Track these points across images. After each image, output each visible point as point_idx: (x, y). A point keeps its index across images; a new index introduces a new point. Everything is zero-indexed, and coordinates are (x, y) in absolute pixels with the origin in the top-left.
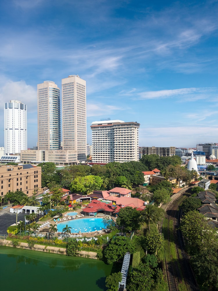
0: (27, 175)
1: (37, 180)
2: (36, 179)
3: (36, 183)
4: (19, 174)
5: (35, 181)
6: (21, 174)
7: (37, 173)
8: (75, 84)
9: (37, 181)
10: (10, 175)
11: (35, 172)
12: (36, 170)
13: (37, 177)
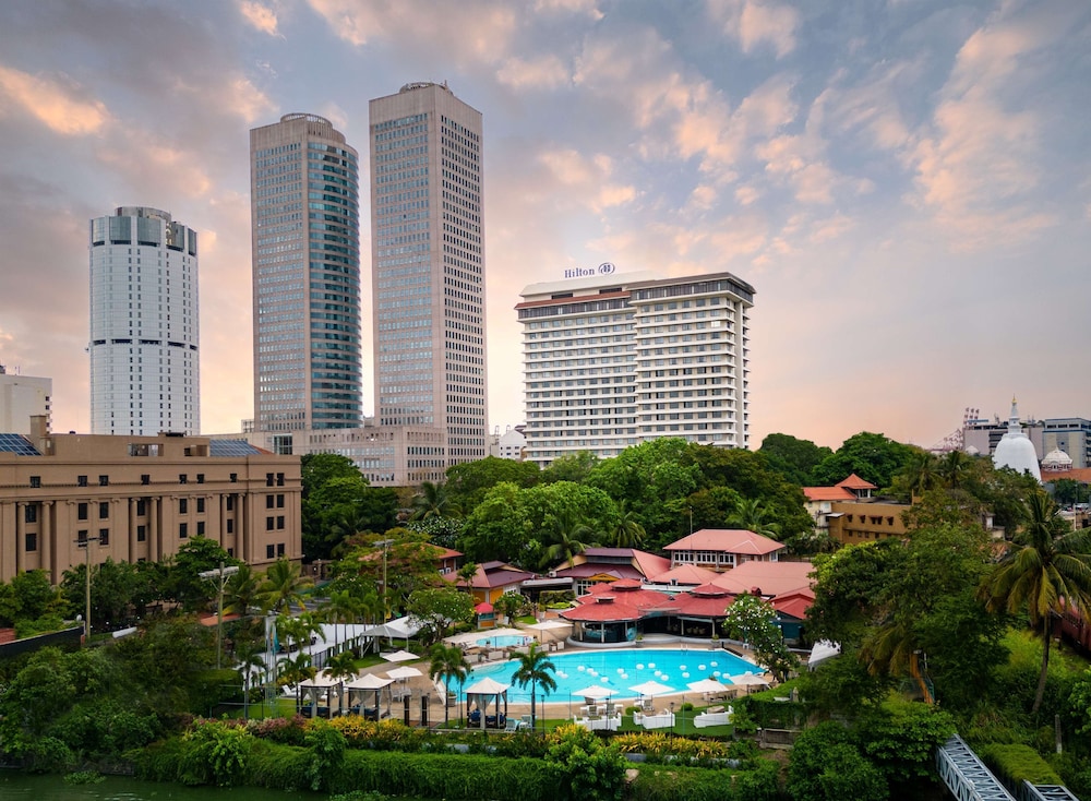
0: (234, 487)
1: (281, 519)
2: (275, 512)
3: (275, 537)
4: (192, 477)
5: (270, 526)
6: (201, 479)
7: (281, 483)
8: (433, 120)
9: (281, 526)
10: (145, 480)
11: (270, 476)
12: (275, 470)
13: (281, 504)
